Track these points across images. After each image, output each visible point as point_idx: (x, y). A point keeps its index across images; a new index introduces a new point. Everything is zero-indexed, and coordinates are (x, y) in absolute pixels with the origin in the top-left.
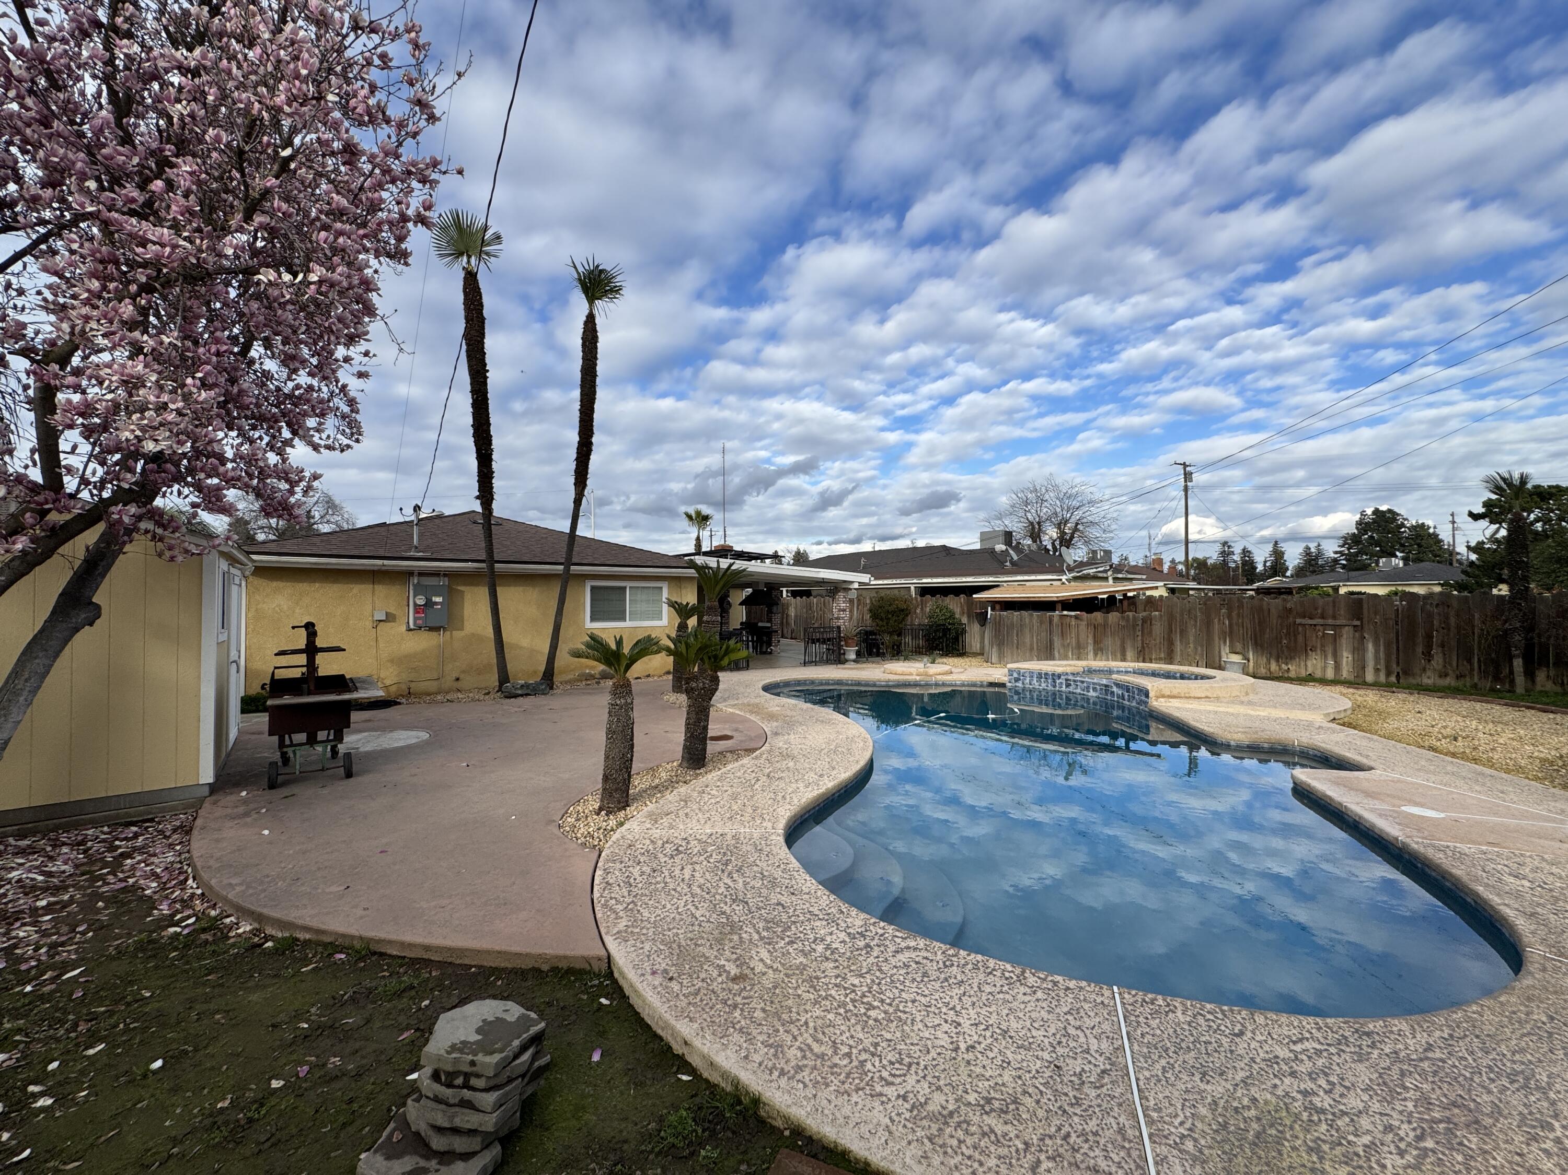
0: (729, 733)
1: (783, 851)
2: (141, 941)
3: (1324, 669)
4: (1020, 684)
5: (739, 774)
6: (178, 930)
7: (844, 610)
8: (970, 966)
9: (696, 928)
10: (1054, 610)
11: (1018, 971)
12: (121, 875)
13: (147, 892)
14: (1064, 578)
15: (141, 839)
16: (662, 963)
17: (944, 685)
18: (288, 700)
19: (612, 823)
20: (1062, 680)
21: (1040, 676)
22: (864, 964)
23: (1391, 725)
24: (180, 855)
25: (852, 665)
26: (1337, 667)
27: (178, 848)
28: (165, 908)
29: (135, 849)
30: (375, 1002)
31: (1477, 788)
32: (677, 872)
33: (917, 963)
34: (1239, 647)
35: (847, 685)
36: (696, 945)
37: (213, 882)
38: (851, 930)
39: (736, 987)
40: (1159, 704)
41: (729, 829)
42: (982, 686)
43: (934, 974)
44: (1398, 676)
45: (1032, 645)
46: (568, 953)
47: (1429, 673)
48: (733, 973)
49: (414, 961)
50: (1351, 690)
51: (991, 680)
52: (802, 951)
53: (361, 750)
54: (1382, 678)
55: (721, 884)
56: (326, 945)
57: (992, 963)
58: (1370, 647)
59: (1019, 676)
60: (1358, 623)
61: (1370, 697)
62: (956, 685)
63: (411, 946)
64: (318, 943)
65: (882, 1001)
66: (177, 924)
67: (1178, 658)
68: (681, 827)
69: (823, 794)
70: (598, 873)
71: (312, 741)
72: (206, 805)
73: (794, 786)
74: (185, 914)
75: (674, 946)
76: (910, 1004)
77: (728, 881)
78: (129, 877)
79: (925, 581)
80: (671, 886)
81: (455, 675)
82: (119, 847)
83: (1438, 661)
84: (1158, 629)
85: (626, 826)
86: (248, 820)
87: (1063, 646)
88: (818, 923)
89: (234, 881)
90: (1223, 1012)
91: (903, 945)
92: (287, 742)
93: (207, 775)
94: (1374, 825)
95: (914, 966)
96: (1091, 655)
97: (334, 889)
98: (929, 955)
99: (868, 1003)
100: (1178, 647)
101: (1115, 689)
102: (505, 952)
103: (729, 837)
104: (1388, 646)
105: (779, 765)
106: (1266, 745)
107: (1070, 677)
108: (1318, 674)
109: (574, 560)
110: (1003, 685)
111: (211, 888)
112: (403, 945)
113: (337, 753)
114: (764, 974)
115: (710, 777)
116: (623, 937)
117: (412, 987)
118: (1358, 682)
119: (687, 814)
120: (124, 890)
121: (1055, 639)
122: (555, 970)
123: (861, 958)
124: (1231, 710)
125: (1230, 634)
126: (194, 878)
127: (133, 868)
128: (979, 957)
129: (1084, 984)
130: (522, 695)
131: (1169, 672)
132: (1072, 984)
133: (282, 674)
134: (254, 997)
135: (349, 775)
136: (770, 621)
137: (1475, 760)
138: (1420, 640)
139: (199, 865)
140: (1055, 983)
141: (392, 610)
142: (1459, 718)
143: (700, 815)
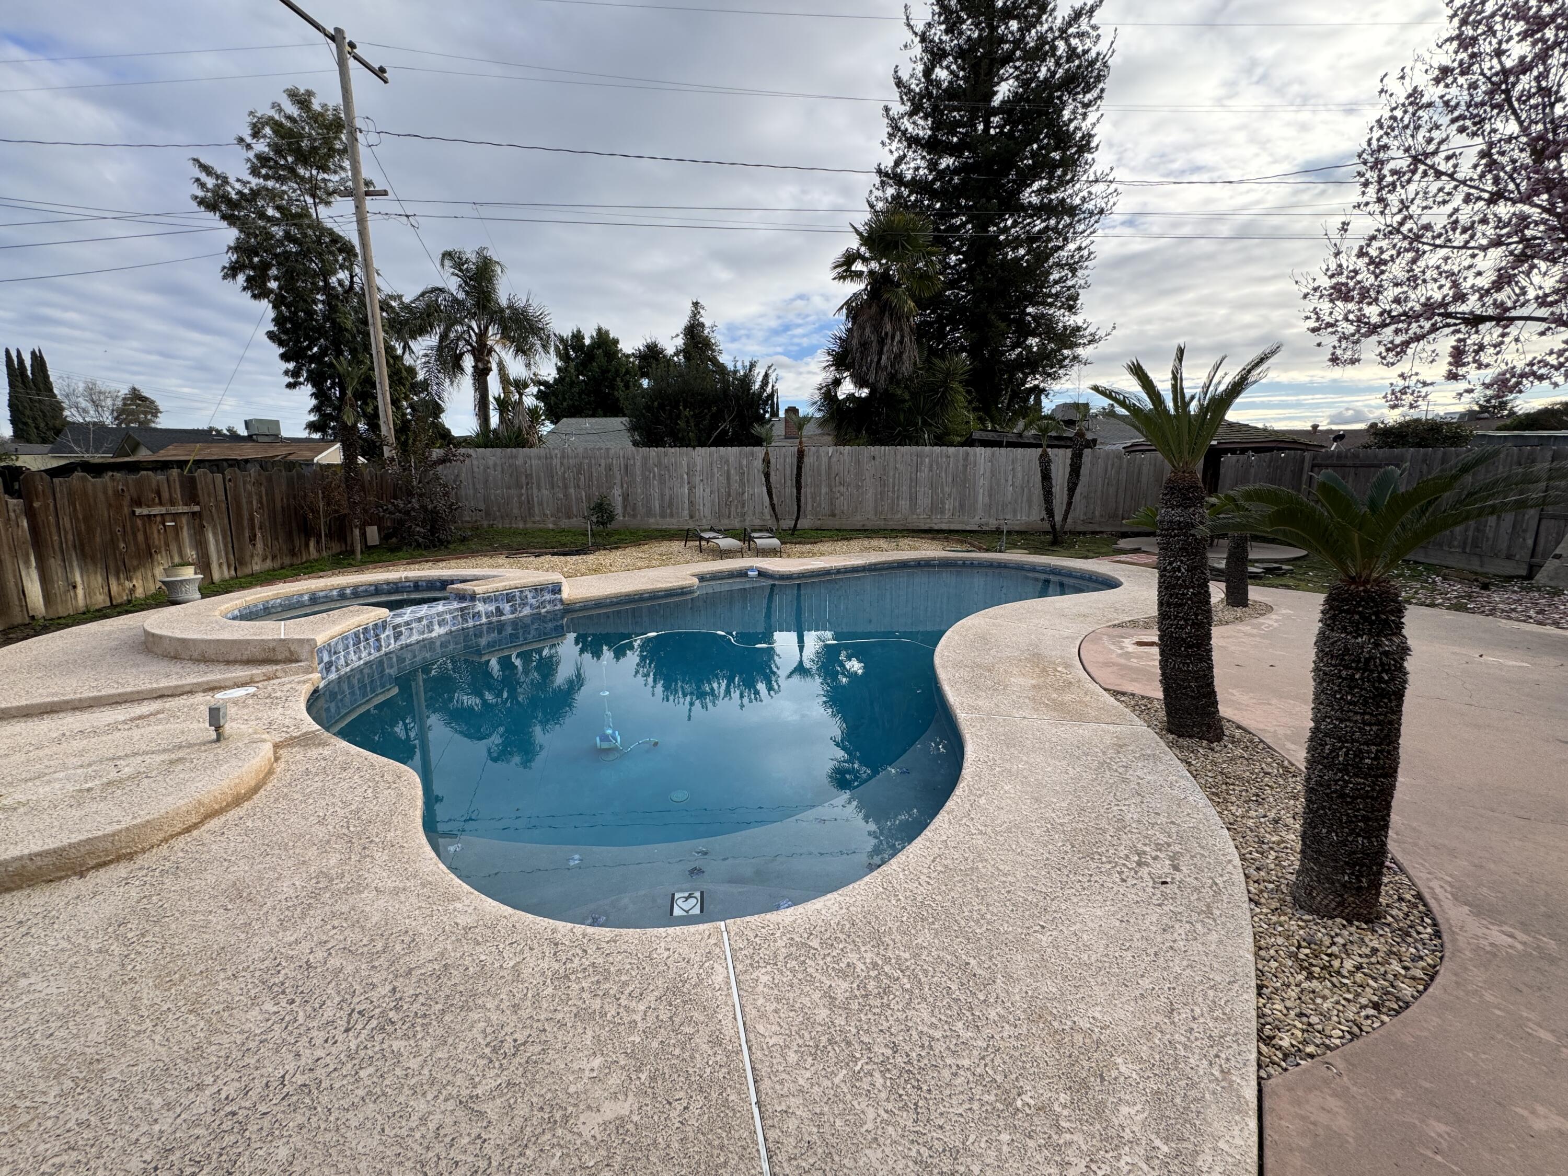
34: (54, 565)
44: (236, 569)
47: (255, 558)
54: (225, 577)
60: (196, 508)
104: (224, 534)
125: (36, 544)
138: (246, 523)
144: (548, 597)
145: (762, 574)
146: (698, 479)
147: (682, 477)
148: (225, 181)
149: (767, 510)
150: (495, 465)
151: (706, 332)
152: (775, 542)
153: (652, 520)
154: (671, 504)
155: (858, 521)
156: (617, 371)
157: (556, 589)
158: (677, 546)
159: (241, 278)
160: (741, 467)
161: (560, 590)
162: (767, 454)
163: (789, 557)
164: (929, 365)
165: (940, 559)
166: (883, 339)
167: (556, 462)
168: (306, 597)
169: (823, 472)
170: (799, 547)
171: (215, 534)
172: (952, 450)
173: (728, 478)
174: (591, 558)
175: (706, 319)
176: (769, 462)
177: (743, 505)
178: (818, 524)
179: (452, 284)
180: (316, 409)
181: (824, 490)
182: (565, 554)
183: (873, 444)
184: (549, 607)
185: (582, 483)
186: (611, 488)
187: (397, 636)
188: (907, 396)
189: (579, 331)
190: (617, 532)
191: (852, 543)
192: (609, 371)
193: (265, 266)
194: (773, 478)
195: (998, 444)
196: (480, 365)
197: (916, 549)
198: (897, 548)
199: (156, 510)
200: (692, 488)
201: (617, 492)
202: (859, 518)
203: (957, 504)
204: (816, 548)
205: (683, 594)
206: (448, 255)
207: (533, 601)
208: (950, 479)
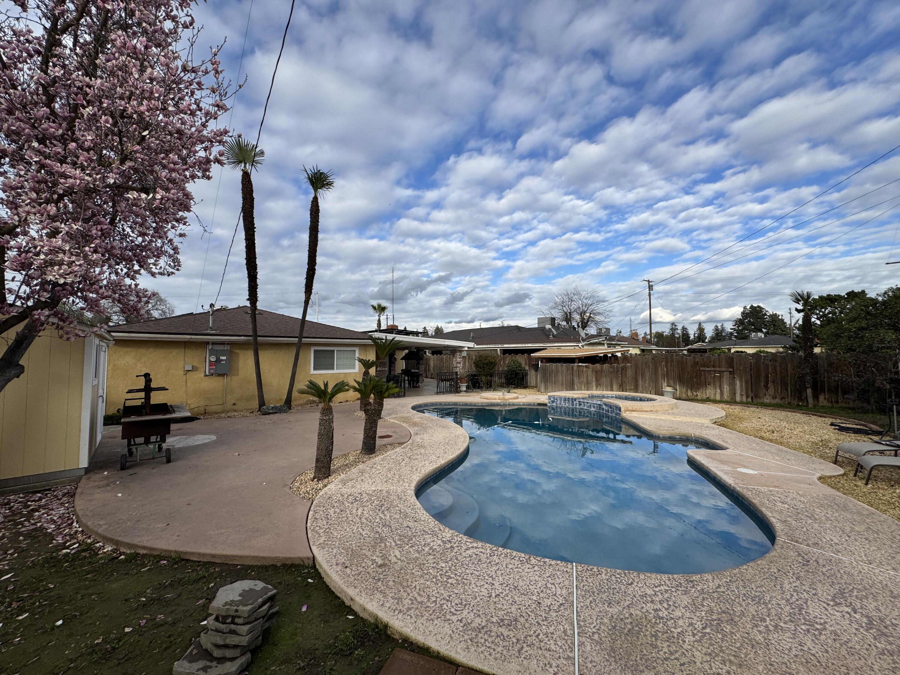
0: (390, 434)
1: (413, 499)
2: (46, 558)
3: (715, 394)
4: (554, 404)
5: (393, 457)
6: (68, 551)
7: (459, 363)
8: (503, 555)
9: (362, 541)
10: (574, 363)
11: (527, 557)
12: (32, 522)
13: (49, 531)
14: (580, 345)
15: (44, 500)
16: (342, 559)
17: (513, 405)
18: (133, 419)
19: (320, 485)
20: (577, 402)
21: (565, 399)
22: (449, 556)
23: (744, 425)
24: (68, 509)
25: (464, 394)
26: (722, 394)
27: (67, 505)
28: (60, 540)
29: (40, 507)
30: (183, 586)
31: (777, 458)
32: (354, 511)
33: (476, 555)
34: (671, 382)
35: (460, 405)
36: (361, 549)
37: (89, 524)
38: (444, 539)
39: (381, 570)
40: (626, 415)
41: (385, 488)
42: (534, 405)
43: (484, 560)
44: (752, 399)
45: (563, 382)
46: (292, 556)
47: (767, 396)
48: (379, 563)
49: (205, 563)
50: (728, 406)
51: (539, 402)
52: (417, 551)
53: (176, 446)
54: (744, 399)
55: (378, 517)
56: (155, 557)
57: (514, 553)
58: (738, 383)
59: (553, 400)
60: (732, 370)
61: (736, 410)
62: (520, 405)
63: (204, 555)
64: (151, 555)
65: (456, 574)
66: (67, 548)
67: (640, 389)
68: (359, 487)
69: (439, 467)
70: (311, 513)
71: (147, 442)
72: (83, 481)
73: (423, 463)
74: (72, 542)
75: (349, 550)
76: (470, 576)
77: (382, 515)
78: (37, 522)
79: (505, 346)
80: (351, 519)
81: (234, 402)
82: (31, 505)
83: (771, 391)
84: (630, 373)
85: (328, 487)
86: (109, 488)
87: (579, 382)
88: (427, 536)
89: (101, 523)
90: (625, 574)
91: (470, 546)
92: (133, 443)
93: (84, 463)
94: (721, 478)
95: (474, 556)
96: (594, 387)
97: (160, 525)
98: (483, 550)
99: (449, 576)
100: (640, 382)
101: (604, 407)
102: (257, 557)
103: (384, 492)
104: (747, 382)
105: (416, 452)
106: (678, 437)
107: (581, 400)
108: (712, 397)
109: (304, 335)
110: (545, 405)
111: (87, 527)
112: (199, 554)
113: (162, 448)
114: (396, 563)
115: (377, 459)
116: (322, 546)
117: (204, 577)
118: (732, 402)
119: (362, 480)
120: (35, 530)
121: (575, 379)
122: (284, 565)
123: (447, 553)
124: (663, 418)
125: (667, 376)
126: (77, 522)
127: (40, 517)
128: (509, 551)
129: (559, 562)
130: (272, 413)
131: (634, 397)
132: (553, 562)
133: (129, 404)
134: (114, 586)
135: (169, 461)
136: (418, 369)
137: (781, 443)
138: (762, 379)
139: (80, 514)
140: (545, 562)
141: (195, 364)
142: (778, 421)
143: (370, 480)
144: (618, 411)
171: (741, 381)
184: (618, 416)
199: (710, 369)
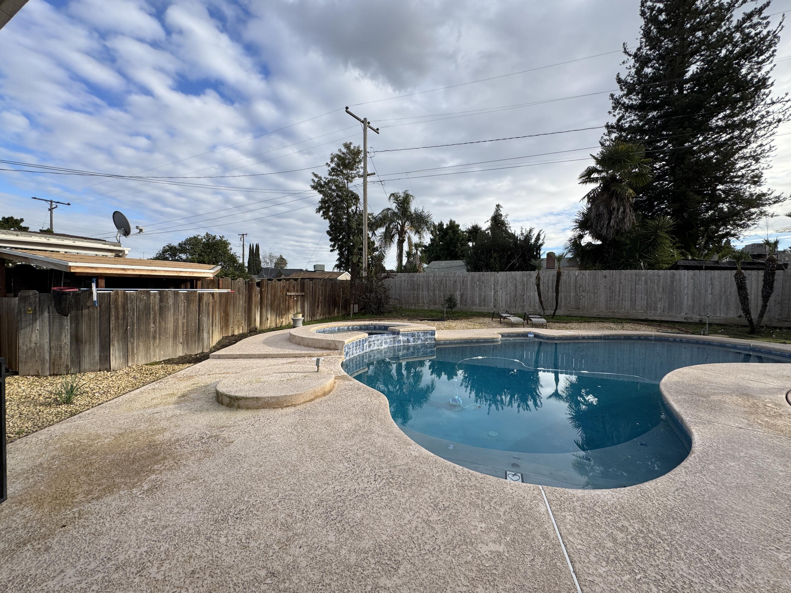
44: (312, 318)
54: (308, 319)
60: (304, 294)
83: (320, 310)
100: (231, 316)
104: (311, 304)
125: (261, 303)
138: (317, 302)
144: (429, 336)
145: (536, 336)
146: (499, 287)
147: (491, 286)
148: (321, 178)
149: (537, 304)
150: (405, 280)
151: (503, 218)
152: (543, 320)
153: (474, 308)
154: (484, 300)
155: (595, 312)
156: (458, 239)
157: (433, 333)
158: (487, 320)
159: (321, 212)
160: (523, 282)
161: (434, 334)
162: (538, 274)
163: (551, 329)
164: (643, 224)
165: (655, 336)
166: (611, 212)
167: (431, 279)
168: (337, 328)
169: (572, 285)
170: (558, 324)
171: (307, 304)
172: (661, 272)
173: (516, 287)
174: (446, 323)
175: (503, 212)
176: (539, 279)
177: (524, 301)
178: (568, 313)
179: (393, 206)
180: (339, 259)
181: (572, 294)
182: (433, 320)
183: (605, 269)
184: (429, 341)
185: (442, 290)
186: (455, 291)
187: (370, 346)
188: (628, 241)
189: (441, 223)
190: (456, 312)
191: (591, 324)
192: (454, 239)
193: (329, 207)
194: (541, 287)
195: (700, 268)
196: (401, 239)
197: (636, 330)
198: (623, 328)
199: (292, 294)
200: (496, 292)
201: (458, 293)
202: (595, 310)
203: (667, 305)
204: (568, 325)
205: (493, 342)
206: (393, 195)
207: (423, 338)
208: (661, 289)
